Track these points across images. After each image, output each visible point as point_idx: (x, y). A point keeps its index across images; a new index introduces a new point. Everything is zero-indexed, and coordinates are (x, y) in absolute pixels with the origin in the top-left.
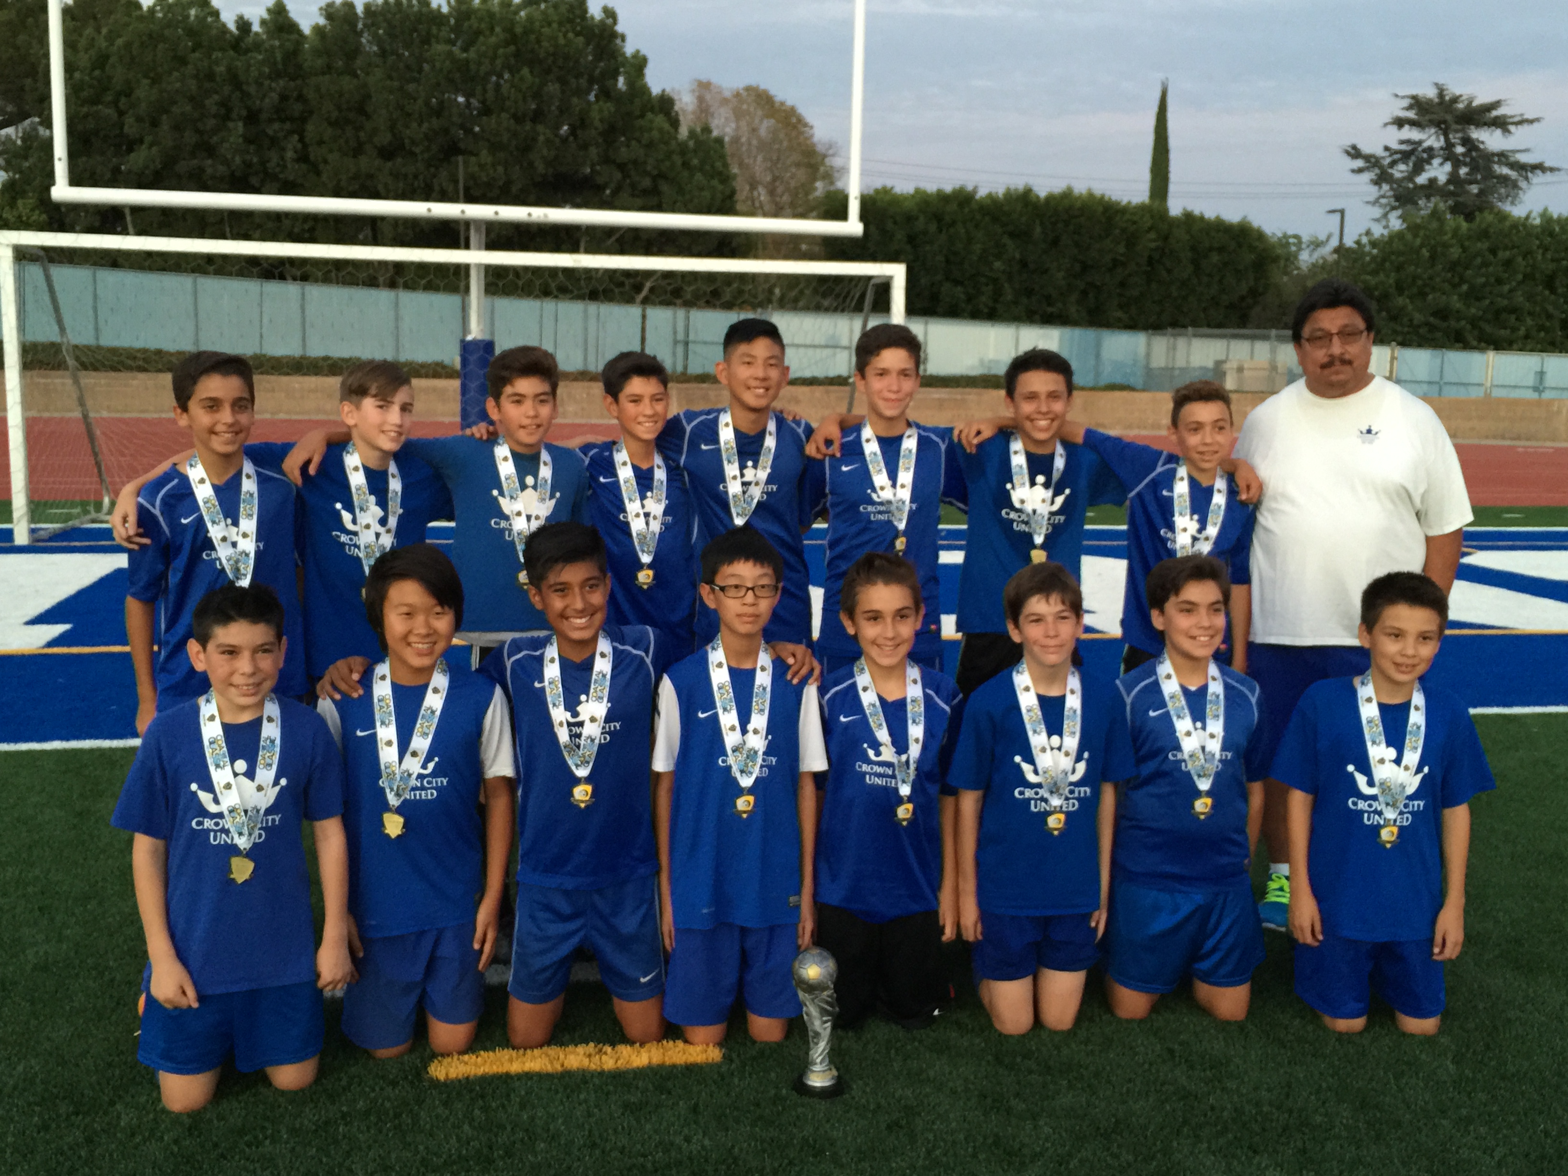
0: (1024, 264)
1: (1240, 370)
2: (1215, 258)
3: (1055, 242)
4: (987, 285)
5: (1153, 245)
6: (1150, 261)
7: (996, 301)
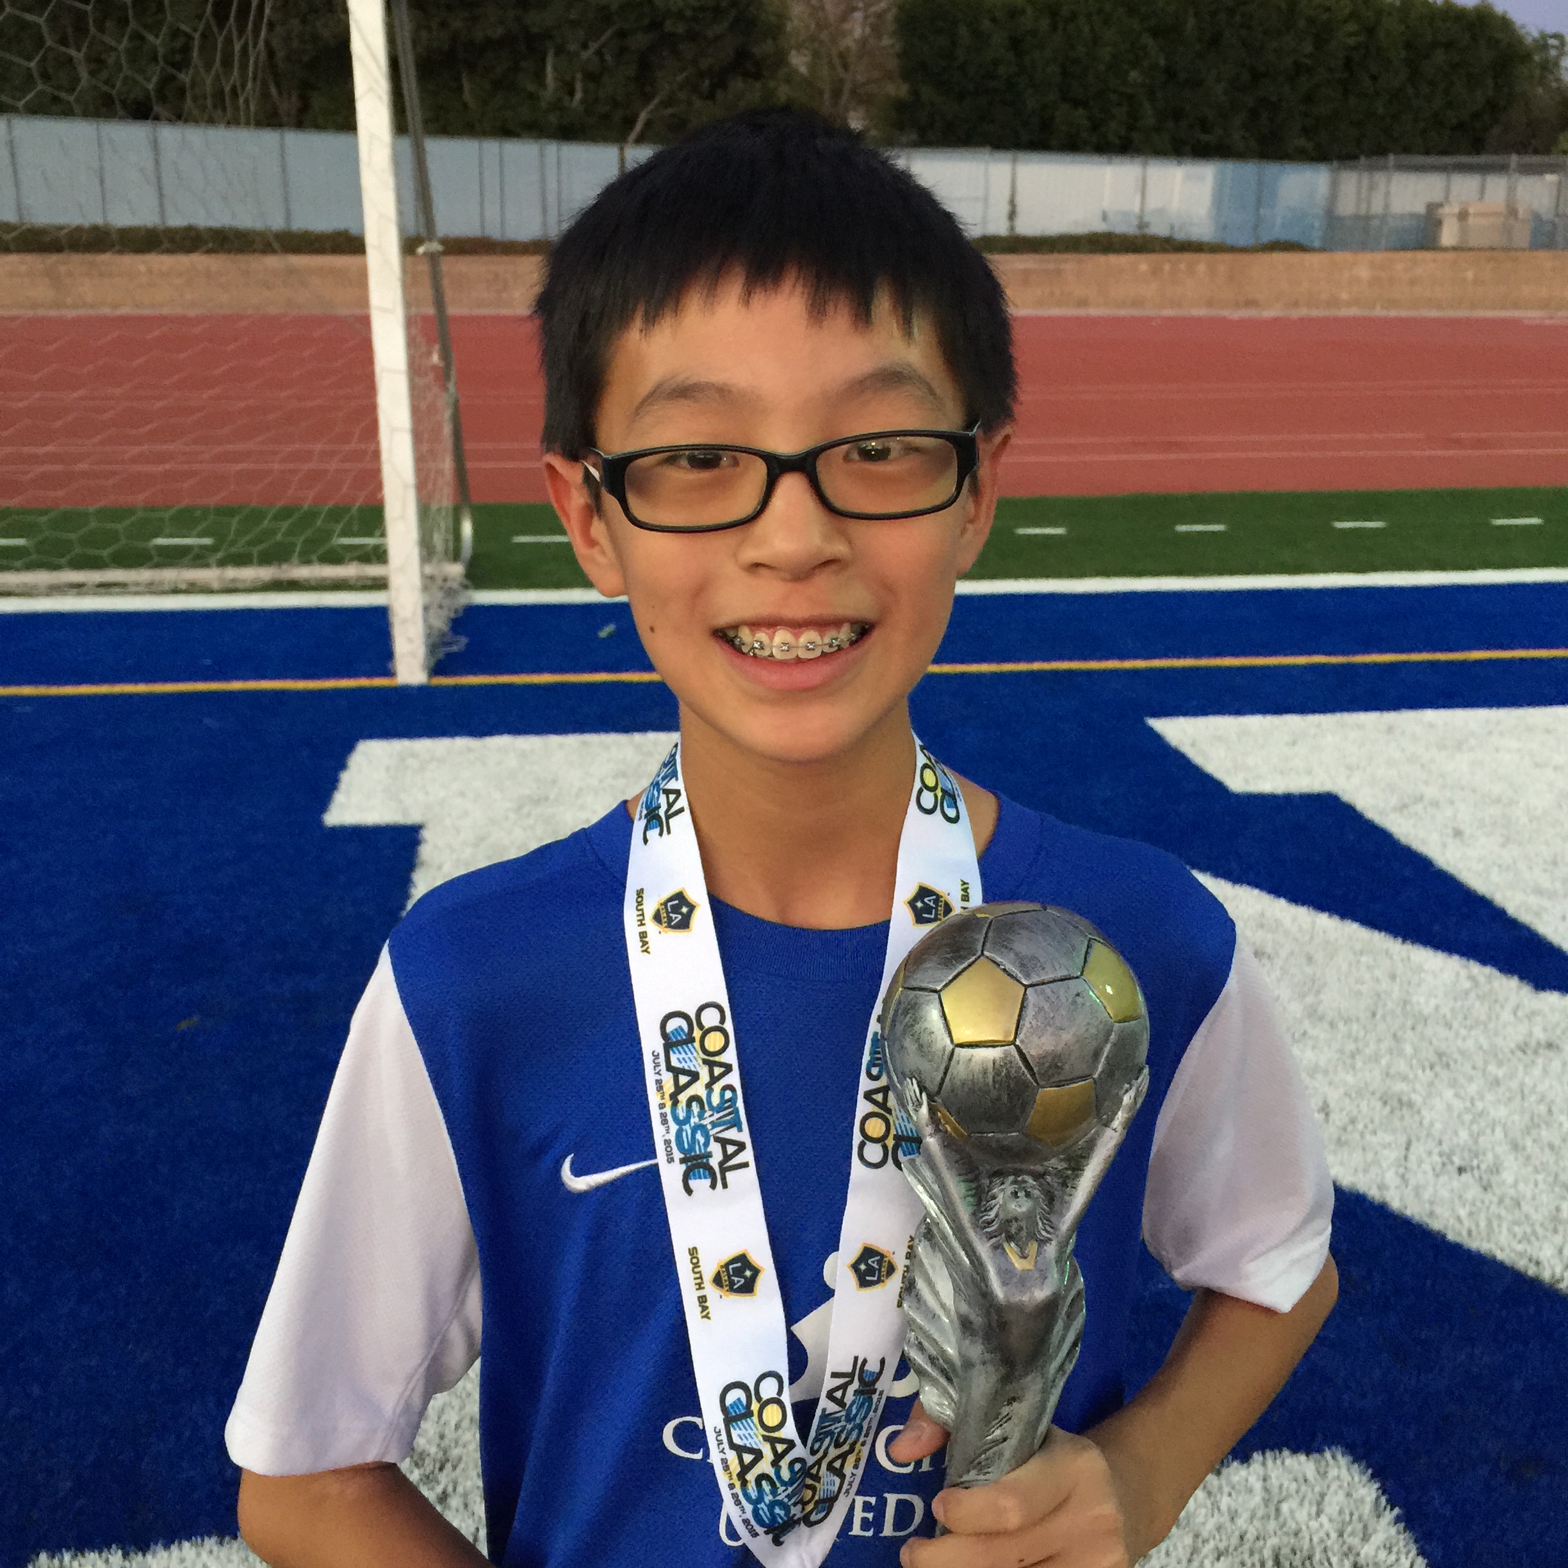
0: (1170, 73)
1: (1463, 216)
2: (1440, 57)
3: (1215, 41)
4: (1119, 105)
5: (1351, 41)
6: (1348, 63)
7: (1131, 128)
